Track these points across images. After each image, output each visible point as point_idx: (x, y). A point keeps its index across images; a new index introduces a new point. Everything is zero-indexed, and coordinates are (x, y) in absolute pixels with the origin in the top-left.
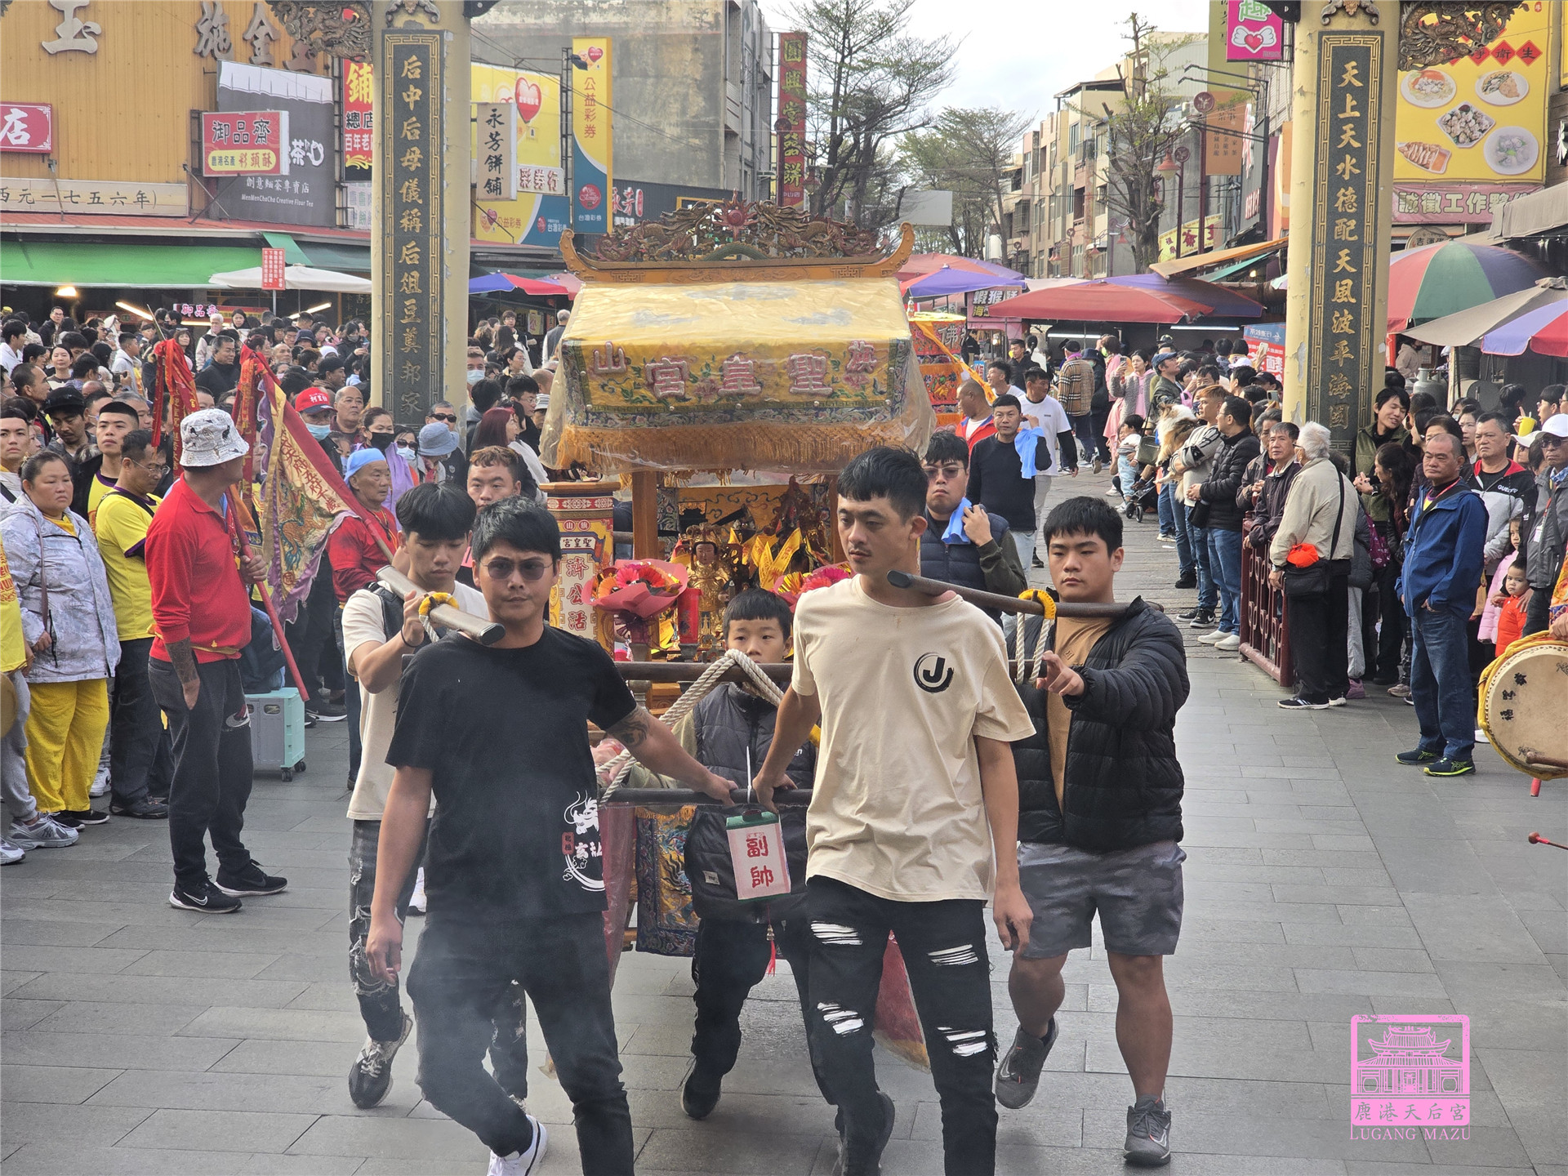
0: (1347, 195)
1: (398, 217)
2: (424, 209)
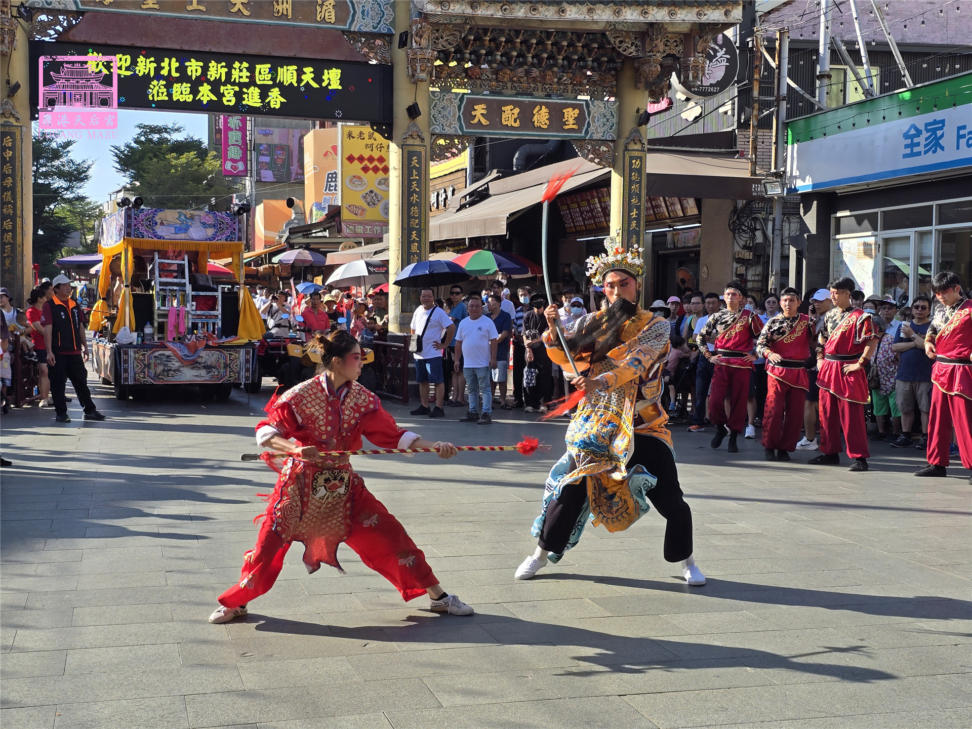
0: (414, 209)
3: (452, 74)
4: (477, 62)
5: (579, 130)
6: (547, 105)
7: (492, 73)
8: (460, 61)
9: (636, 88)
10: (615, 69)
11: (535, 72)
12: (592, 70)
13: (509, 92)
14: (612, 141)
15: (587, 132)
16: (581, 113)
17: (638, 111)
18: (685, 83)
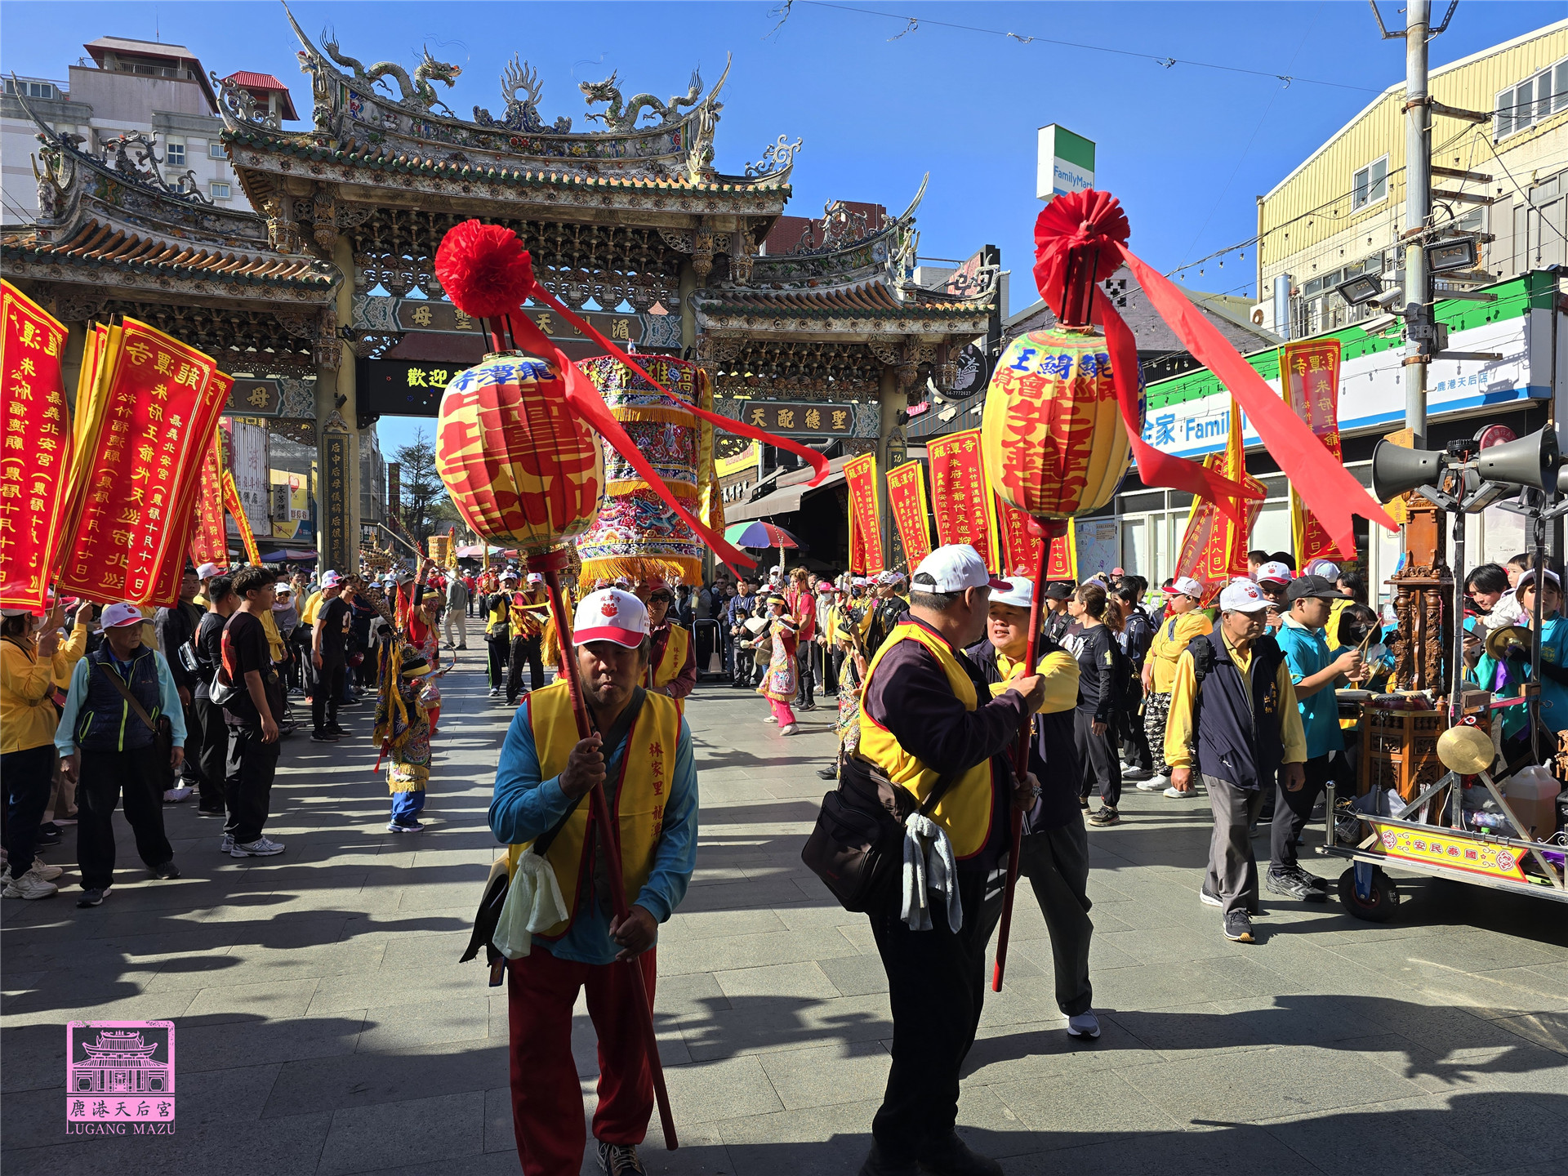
1: (330, 507)
2: (342, 504)
3: (734, 383)
4: (756, 372)
5: (847, 430)
6: (818, 408)
7: (769, 381)
8: (741, 371)
9: (896, 391)
10: (878, 376)
11: (807, 380)
12: (857, 377)
13: (784, 397)
14: (877, 439)
15: (853, 432)
16: (849, 414)
17: (898, 412)
18: (939, 387)
